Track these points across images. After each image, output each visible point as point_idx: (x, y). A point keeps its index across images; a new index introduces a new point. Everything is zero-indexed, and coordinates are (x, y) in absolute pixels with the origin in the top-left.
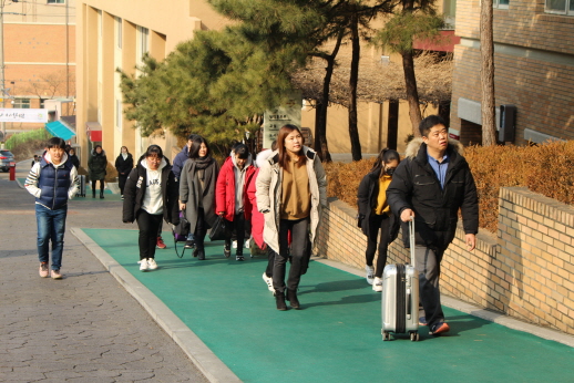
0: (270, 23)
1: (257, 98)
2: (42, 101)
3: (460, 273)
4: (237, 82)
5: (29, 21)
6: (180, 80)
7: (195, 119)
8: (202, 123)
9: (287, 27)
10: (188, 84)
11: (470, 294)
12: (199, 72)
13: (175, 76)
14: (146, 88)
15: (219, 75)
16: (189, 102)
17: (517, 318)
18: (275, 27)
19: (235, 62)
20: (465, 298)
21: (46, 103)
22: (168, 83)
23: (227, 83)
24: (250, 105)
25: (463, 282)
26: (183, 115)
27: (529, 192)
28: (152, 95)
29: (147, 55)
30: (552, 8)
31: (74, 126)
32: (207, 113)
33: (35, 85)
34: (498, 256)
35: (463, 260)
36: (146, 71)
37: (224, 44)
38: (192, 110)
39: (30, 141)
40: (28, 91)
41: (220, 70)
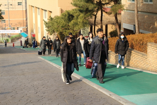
0: (86, 8)
1: (81, 25)
2: (18, 28)
3: (137, 62)
4: (76, 22)
5: (14, 9)
6: (60, 22)
7: (64, 31)
8: (65, 31)
9: (90, 9)
10: (62, 23)
11: (140, 67)
12: (66, 20)
13: (58, 21)
14: (51, 24)
15: (71, 20)
16: (62, 27)
17: (153, 72)
18: (87, 9)
19: (75, 17)
20: (139, 68)
21: (19, 29)
22: (57, 23)
23: (74, 22)
24: (79, 27)
25: (138, 64)
26: (61, 30)
27: (155, 44)
28: (53, 25)
29: (50, 16)
30: (145, 2)
31: (27, 34)
32: (66, 29)
33: (16, 24)
34: (148, 58)
35: (138, 60)
36: (50, 20)
37: (73, 13)
38: (63, 29)
39: (16, 37)
40: (15, 26)
41: (71, 19)
